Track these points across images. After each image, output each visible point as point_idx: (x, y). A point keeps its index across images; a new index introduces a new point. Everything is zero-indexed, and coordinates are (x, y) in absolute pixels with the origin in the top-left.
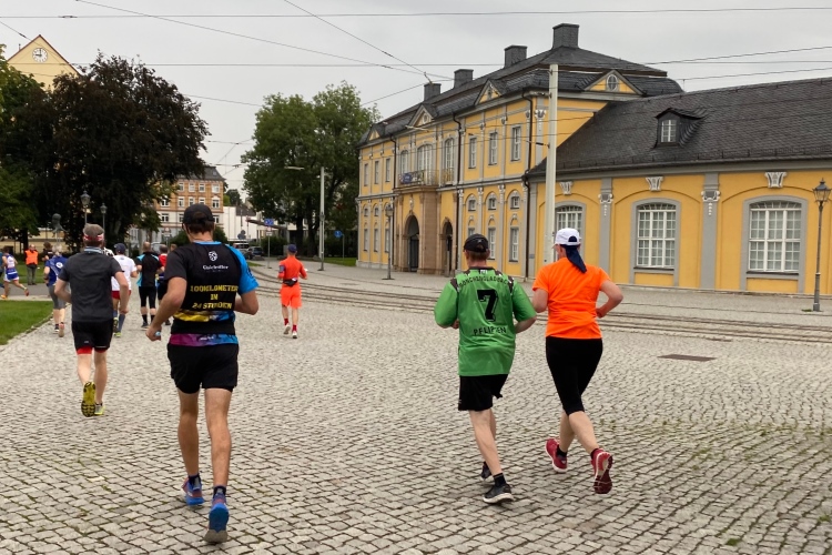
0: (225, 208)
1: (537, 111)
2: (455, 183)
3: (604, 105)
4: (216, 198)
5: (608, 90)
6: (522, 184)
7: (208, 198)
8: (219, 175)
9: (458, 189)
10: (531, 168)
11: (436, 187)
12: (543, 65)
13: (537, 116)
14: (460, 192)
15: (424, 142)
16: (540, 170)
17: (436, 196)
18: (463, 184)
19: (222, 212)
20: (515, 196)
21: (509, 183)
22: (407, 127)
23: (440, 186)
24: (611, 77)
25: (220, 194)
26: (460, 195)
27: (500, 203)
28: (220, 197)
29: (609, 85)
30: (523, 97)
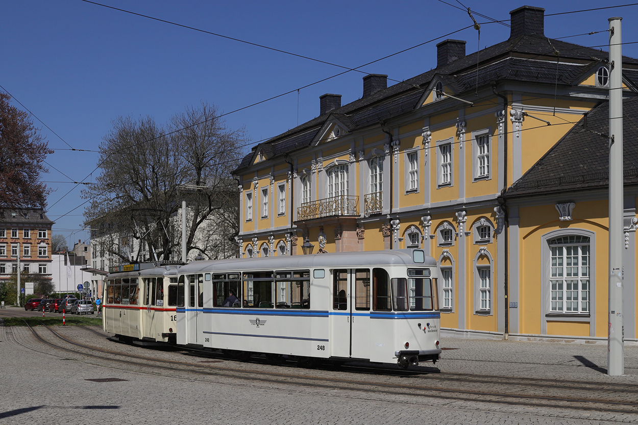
0: (53, 257)
1: (513, 112)
2: (386, 211)
3: (594, 104)
4: (43, 244)
5: (598, 86)
6: (495, 209)
7: (33, 245)
8: (47, 219)
9: (391, 219)
10: (509, 186)
11: (357, 218)
12: (517, 52)
13: (513, 118)
14: (394, 223)
15: (336, 161)
16: (523, 189)
17: (357, 230)
18: (399, 212)
19: (50, 261)
20: (482, 226)
21: (473, 208)
22: (310, 144)
23: (362, 216)
24: (602, 68)
25: (48, 239)
26: (394, 226)
27: (459, 236)
28: (48, 244)
29: (600, 79)
30: (495, 94)
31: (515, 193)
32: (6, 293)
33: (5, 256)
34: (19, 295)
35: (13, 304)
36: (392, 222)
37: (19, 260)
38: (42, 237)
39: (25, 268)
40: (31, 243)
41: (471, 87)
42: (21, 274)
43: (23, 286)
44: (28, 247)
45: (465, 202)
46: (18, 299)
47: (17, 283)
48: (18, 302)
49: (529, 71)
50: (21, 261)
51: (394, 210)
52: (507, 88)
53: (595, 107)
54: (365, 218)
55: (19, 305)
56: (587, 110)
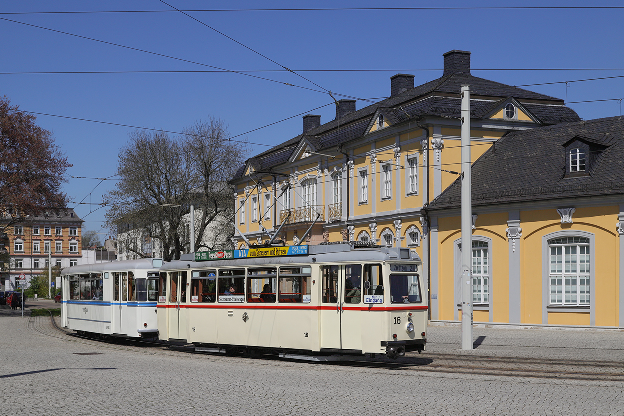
1: (433, 141)
2: (344, 219)
3: (503, 134)
4: (74, 241)
5: (506, 118)
6: (421, 219)
7: (65, 242)
8: (77, 217)
9: (348, 226)
10: (430, 201)
11: (322, 224)
12: (438, 92)
13: (434, 146)
14: (350, 228)
15: (307, 175)
16: (441, 203)
17: (324, 234)
18: (354, 219)
19: (81, 257)
20: (413, 232)
21: (406, 217)
22: (287, 160)
23: (327, 223)
24: (509, 105)
25: (78, 237)
26: (350, 231)
27: (396, 240)
28: (78, 241)
29: (507, 113)
30: (419, 126)
31: (435, 206)
32: (39, 286)
33: (38, 252)
34: (50, 288)
35: (46, 297)
36: (348, 228)
37: (50, 256)
38: (73, 235)
39: (58, 263)
40: (63, 240)
41: (403, 119)
42: (52, 269)
43: (54, 279)
44: (60, 244)
45: (400, 213)
46: (50, 292)
47: (48, 277)
48: (50, 294)
49: (448, 107)
50: (53, 257)
51: (351, 218)
52: (428, 121)
53: (504, 136)
54: (329, 224)
55: (51, 298)
56: (496, 138)
